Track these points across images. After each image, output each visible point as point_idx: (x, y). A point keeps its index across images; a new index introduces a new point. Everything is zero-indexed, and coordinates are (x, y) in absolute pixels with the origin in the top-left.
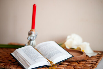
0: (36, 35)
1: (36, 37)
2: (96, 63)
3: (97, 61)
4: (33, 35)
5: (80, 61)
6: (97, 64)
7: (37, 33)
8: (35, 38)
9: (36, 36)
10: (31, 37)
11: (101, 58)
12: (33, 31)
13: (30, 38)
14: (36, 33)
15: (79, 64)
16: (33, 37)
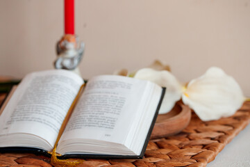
0: (80, 52)
1: (80, 60)
2: (219, 142)
3: (225, 134)
4: (72, 53)
5: (167, 138)
6: (221, 145)
7: (83, 45)
8: (76, 62)
9: (81, 55)
10: (64, 59)
11: (244, 123)
12: (69, 40)
13: (62, 64)
14: (80, 47)
15: (160, 146)
16: (72, 59)
